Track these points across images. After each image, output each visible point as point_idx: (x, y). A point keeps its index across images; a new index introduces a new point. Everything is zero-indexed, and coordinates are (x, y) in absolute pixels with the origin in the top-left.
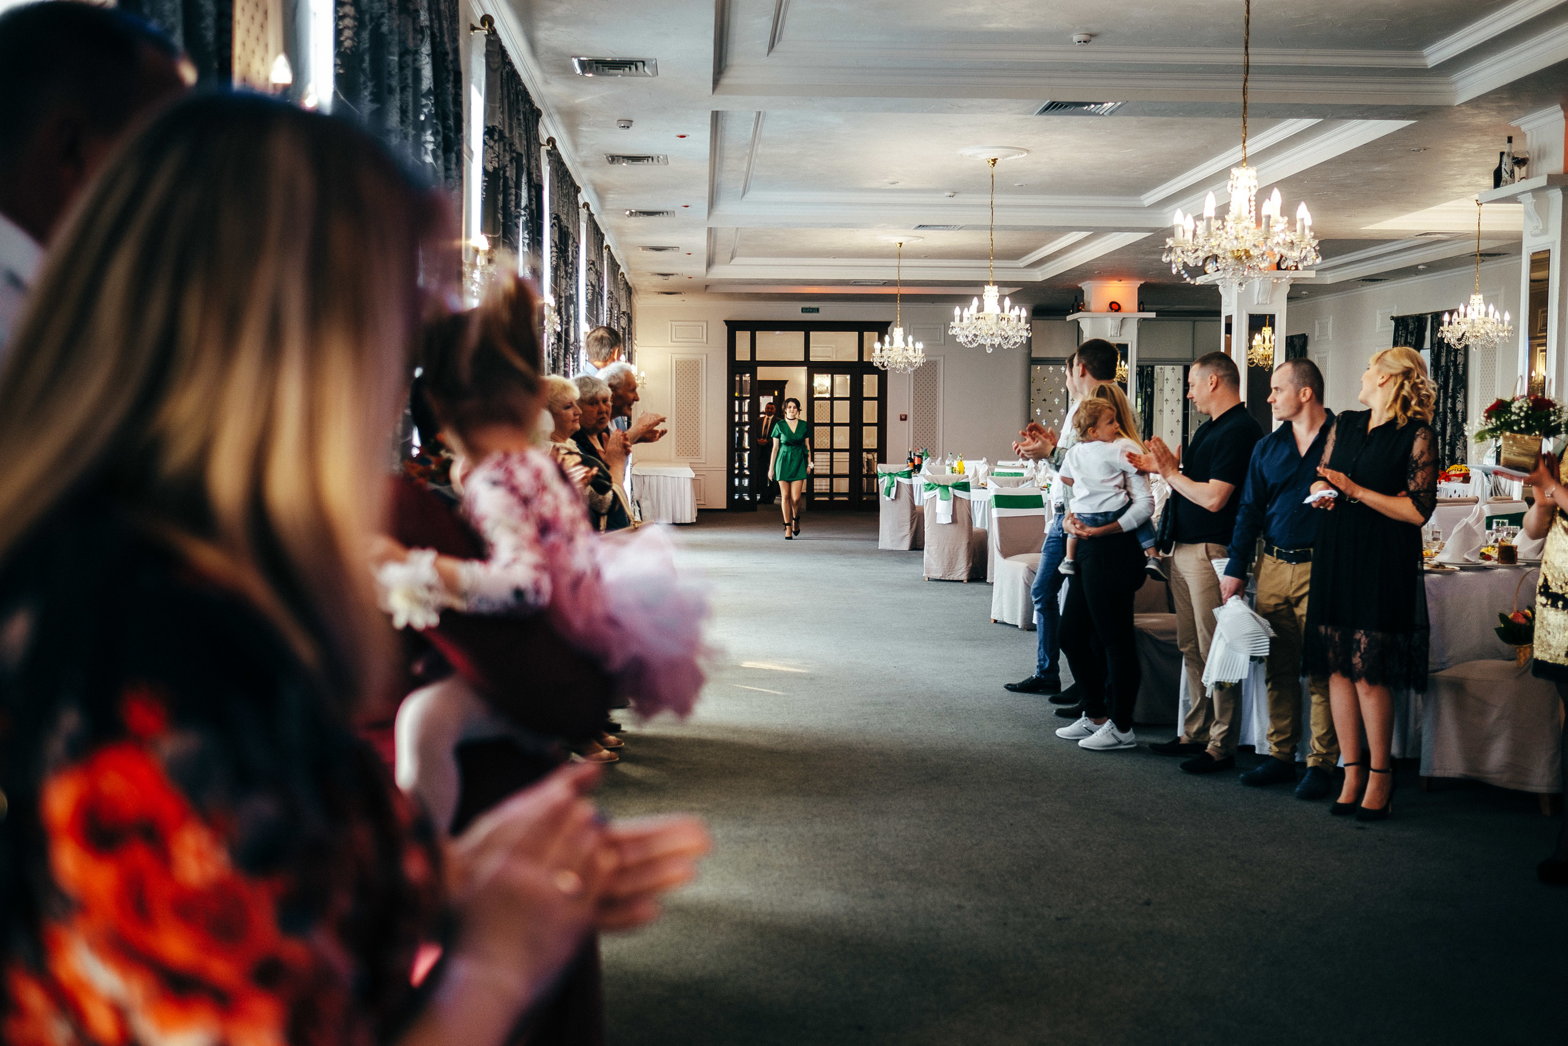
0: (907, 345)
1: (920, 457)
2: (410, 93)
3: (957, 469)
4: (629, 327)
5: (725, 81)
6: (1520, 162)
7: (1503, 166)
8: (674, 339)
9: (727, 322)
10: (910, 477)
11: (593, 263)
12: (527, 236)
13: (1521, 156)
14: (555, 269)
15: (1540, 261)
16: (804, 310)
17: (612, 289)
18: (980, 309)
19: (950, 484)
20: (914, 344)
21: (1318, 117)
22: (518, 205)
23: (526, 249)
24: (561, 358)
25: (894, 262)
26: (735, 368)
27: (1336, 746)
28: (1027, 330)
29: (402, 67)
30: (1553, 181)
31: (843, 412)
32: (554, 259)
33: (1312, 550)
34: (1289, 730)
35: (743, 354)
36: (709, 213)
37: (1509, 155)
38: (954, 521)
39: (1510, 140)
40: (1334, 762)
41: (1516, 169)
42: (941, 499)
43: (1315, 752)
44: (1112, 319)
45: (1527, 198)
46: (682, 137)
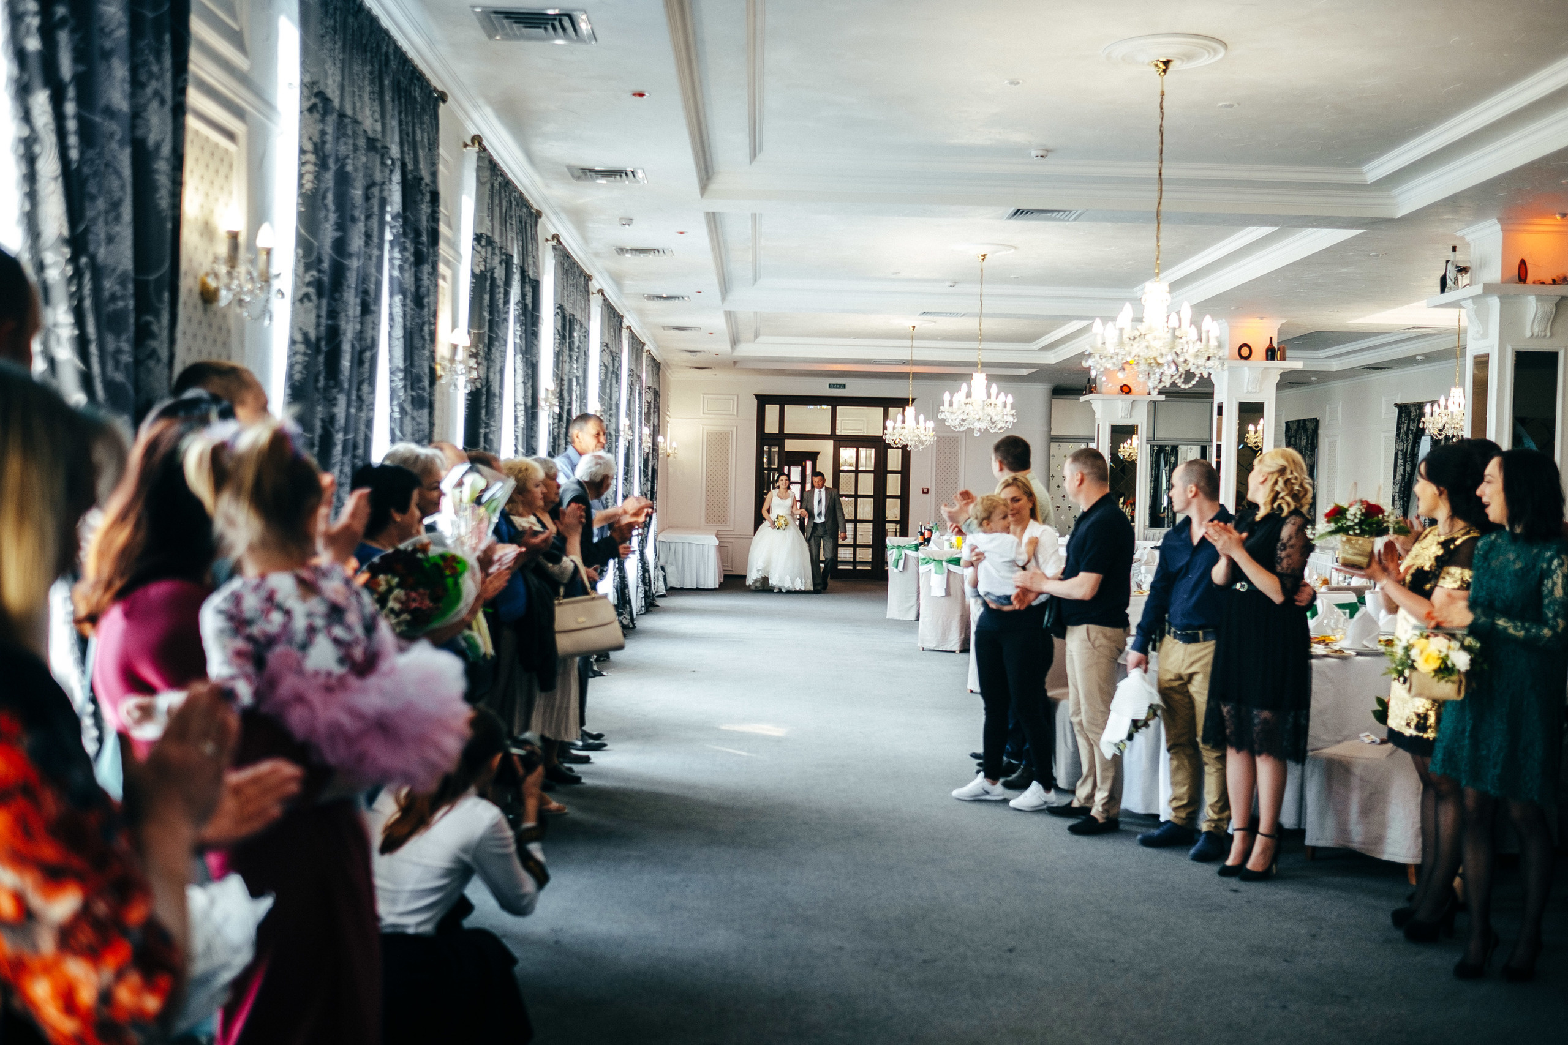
0: (918, 423)
1: (930, 530)
2: (375, 223)
3: (956, 544)
4: (655, 400)
5: (714, 186)
6: (1462, 270)
7: (1448, 273)
8: (706, 411)
9: (757, 396)
10: (917, 549)
11: (607, 345)
12: (519, 329)
13: (1462, 265)
14: (558, 355)
15: (1482, 363)
16: (831, 386)
17: (633, 367)
18: (969, 395)
19: (945, 559)
20: (925, 421)
21: (1276, 225)
22: (506, 302)
23: (518, 341)
24: (562, 436)
25: (908, 343)
26: (763, 438)
27: (1226, 813)
28: (1013, 415)
29: (367, 198)
30: (1488, 289)
31: (867, 484)
32: (557, 345)
34: (1186, 797)
35: (772, 427)
36: (723, 299)
37: (1453, 264)
38: (948, 593)
39: (1454, 249)
40: (1225, 827)
41: (1460, 277)
42: (936, 573)
43: (1208, 818)
44: (1123, 400)
45: (1469, 304)
46: (682, 233)
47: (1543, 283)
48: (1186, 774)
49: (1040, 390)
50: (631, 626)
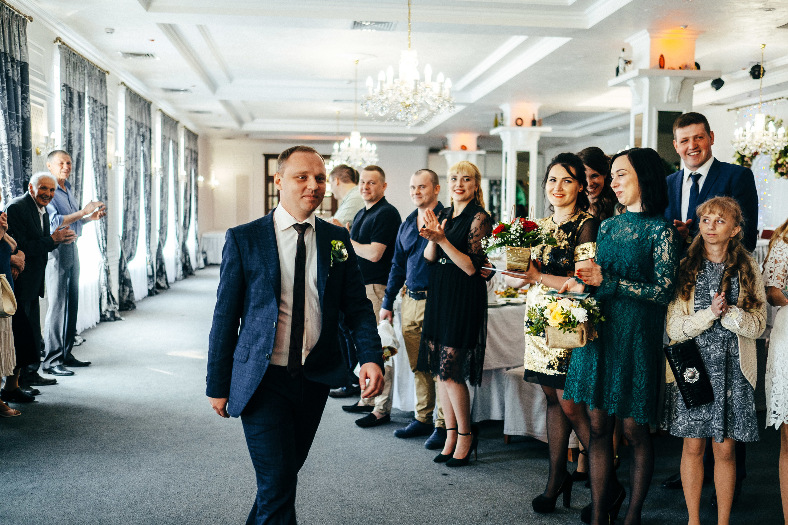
6: (628, 62)
7: (620, 65)
8: (235, 164)
9: (264, 155)
13: (628, 59)
15: (639, 119)
18: (349, 144)
26: (268, 178)
30: (642, 73)
33: (426, 292)
34: (425, 403)
36: (214, 91)
37: (623, 59)
39: (623, 50)
41: (627, 67)
43: (439, 418)
44: (463, 154)
45: (631, 83)
46: (153, 40)
47: (674, 69)
48: (425, 387)
49: (422, 150)
50: (166, 287)
